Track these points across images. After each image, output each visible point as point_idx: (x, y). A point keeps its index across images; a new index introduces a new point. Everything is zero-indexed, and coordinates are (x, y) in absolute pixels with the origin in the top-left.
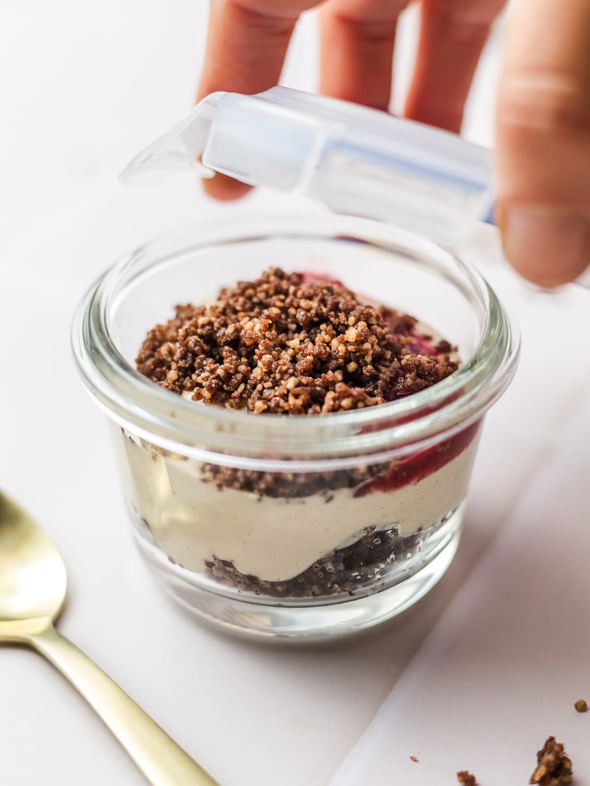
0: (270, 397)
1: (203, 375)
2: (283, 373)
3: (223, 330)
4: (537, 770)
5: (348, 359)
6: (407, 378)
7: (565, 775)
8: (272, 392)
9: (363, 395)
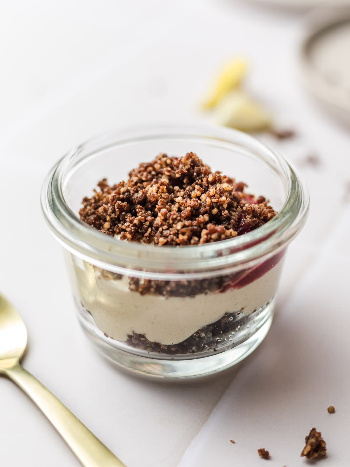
0: (167, 235)
1: (126, 224)
2: (174, 220)
3: (136, 195)
4: (305, 448)
5: (212, 207)
6: (247, 218)
7: (322, 451)
8: (168, 232)
9: (223, 230)
